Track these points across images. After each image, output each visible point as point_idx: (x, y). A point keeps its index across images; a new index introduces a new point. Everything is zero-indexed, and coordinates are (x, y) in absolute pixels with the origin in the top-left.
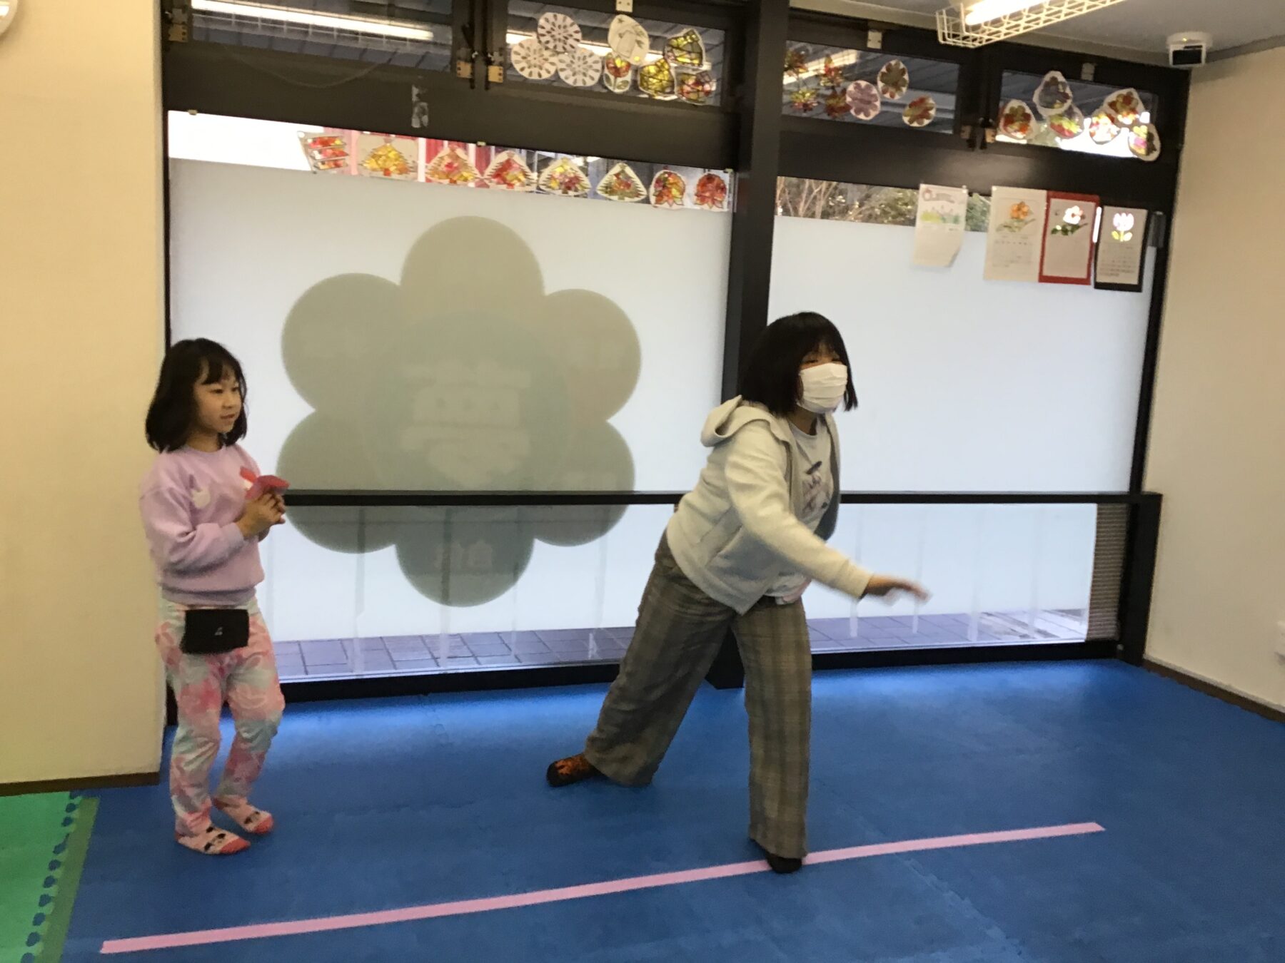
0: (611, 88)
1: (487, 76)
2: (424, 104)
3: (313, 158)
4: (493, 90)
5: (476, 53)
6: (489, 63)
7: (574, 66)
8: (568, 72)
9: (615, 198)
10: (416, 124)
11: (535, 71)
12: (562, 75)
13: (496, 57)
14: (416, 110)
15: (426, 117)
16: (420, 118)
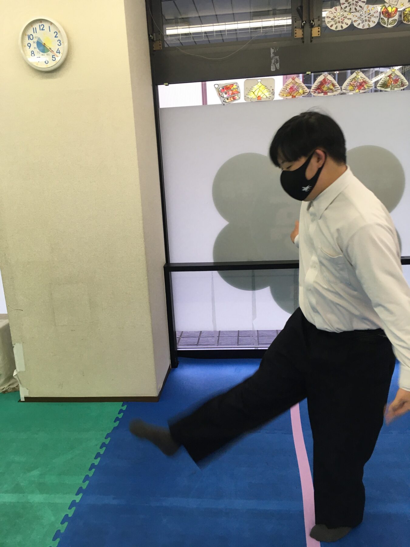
0: (385, 26)
1: (311, 34)
2: (278, 57)
3: (223, 97)
4: (314, 41)
5: (304, 22)
6: (312, 26)
7: (362, 17)
8: (359, 21)
9: (389, 89)
10: (273, 69)
11: (339, 25)
12: (355, 24)
13: (316, 22)
14: (273, 61)
15: (278, 64)
16: (275, 65)
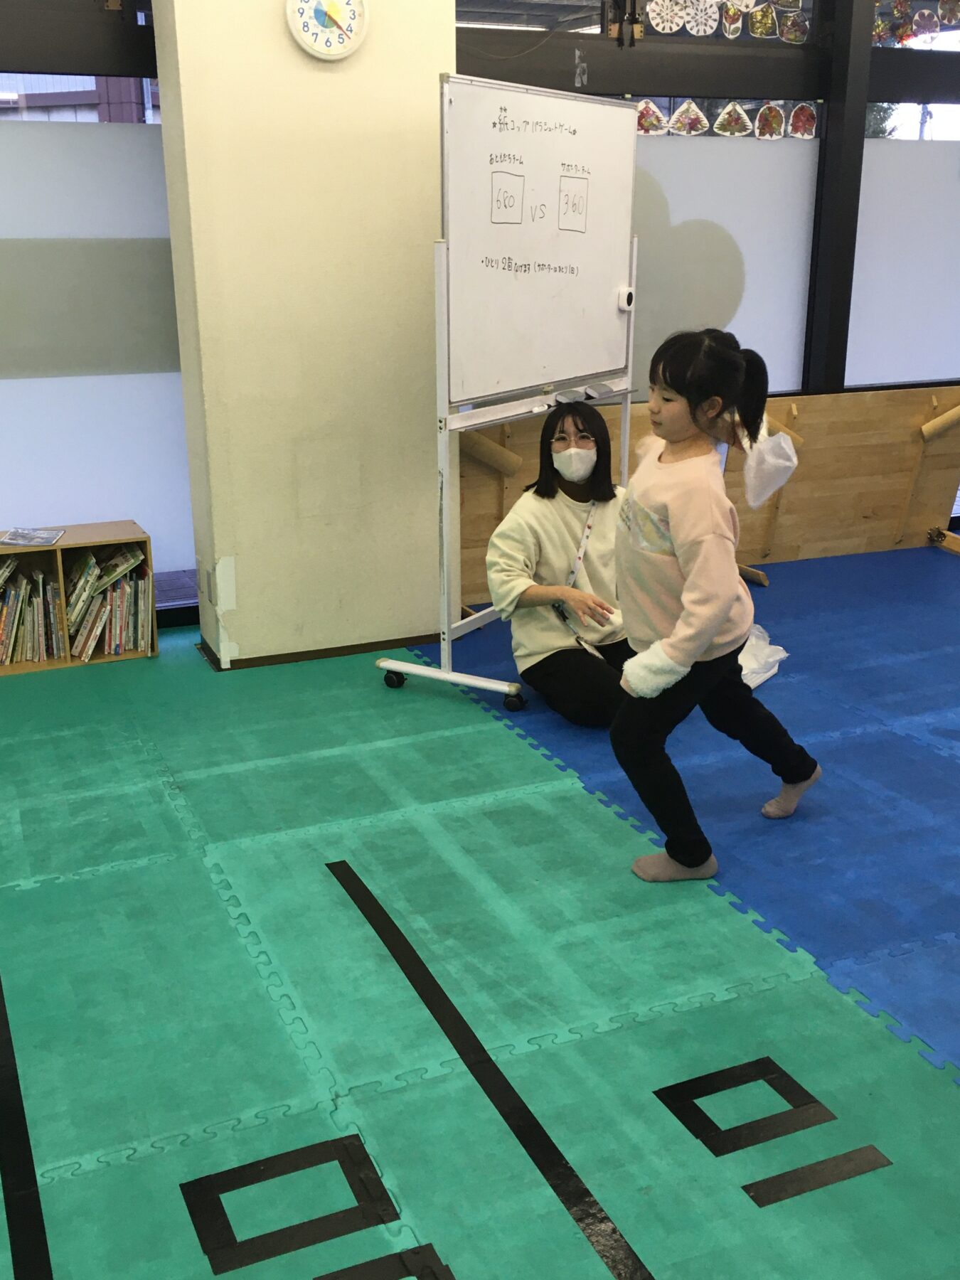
0: (726, 35)
1: (632, 34)
2: (585, 65)
4: (638, 46)
5: (625, 18)
6: (634, 23)
7: (697, 17)
8: (693, 24)
9: (728, 134)
10: (578, 85)
11: (668, 25)
12: (688, 27)
13: (639, 19)
14: (578, 71)
15: (586, 76)
16: (581, 78)
